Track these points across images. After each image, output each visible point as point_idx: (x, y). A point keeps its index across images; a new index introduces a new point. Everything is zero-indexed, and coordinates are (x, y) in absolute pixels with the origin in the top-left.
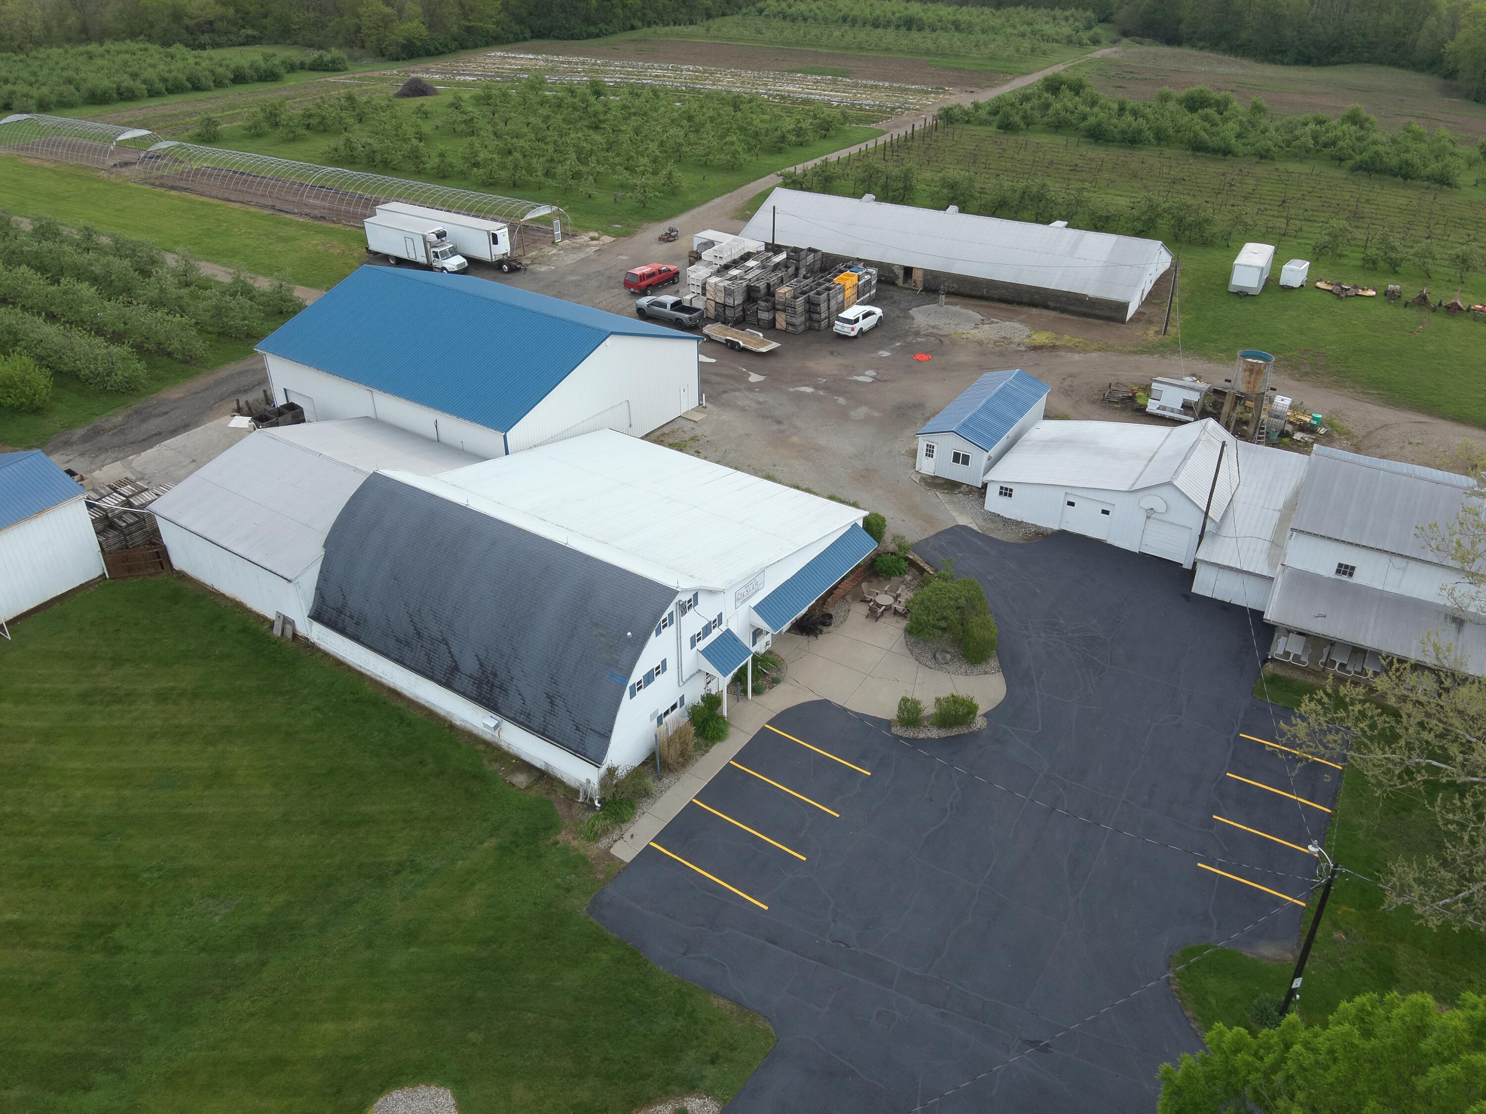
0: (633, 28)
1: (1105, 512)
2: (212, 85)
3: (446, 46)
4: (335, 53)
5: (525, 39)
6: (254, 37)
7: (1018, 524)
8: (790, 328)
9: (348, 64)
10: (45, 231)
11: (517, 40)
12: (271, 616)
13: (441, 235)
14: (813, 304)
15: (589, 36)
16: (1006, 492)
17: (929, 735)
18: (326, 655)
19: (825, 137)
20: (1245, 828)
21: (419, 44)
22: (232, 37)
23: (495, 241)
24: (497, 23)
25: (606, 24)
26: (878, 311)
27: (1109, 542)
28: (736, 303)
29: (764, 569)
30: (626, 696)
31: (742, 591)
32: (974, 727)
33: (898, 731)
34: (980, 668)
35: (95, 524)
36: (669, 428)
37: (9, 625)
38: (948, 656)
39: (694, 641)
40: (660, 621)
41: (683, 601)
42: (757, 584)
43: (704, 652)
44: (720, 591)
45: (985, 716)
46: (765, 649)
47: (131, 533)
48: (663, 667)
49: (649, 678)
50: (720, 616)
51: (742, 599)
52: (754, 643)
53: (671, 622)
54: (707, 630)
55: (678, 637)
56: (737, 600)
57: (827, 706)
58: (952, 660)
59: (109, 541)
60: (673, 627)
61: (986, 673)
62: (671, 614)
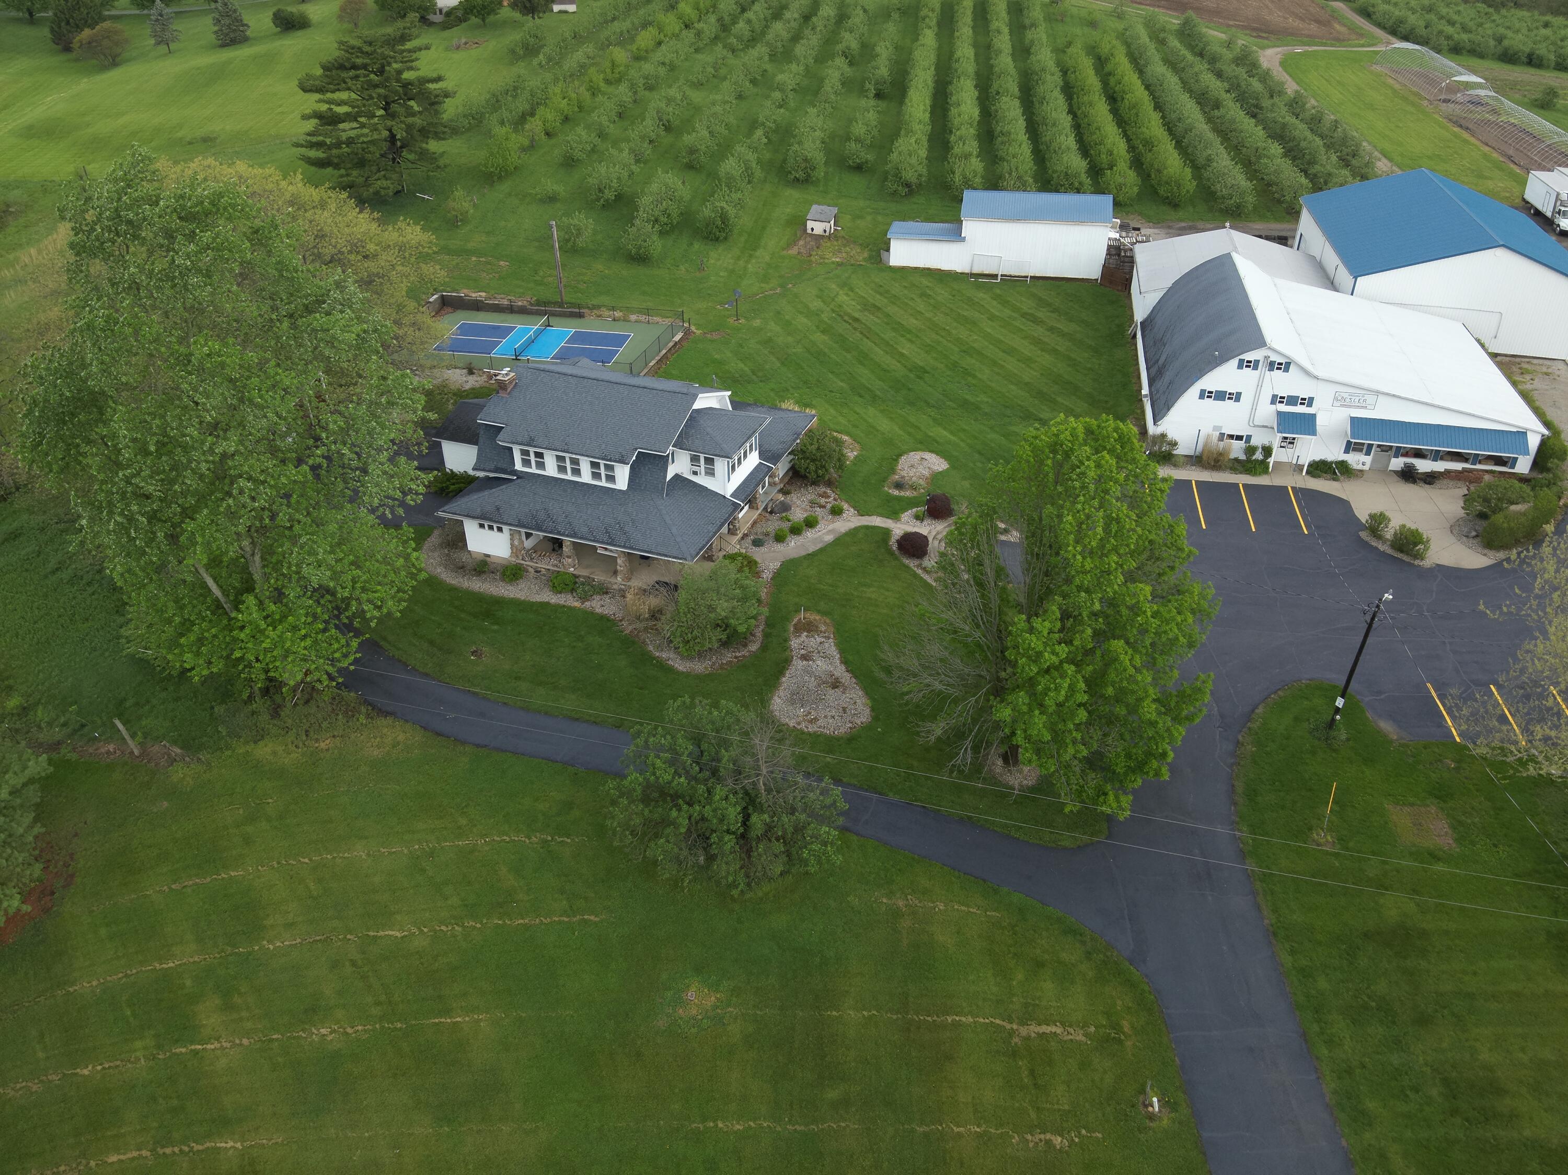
12: (1135, 319)
17: (1380, 546)
18: (1136, 349)
20: (1501, 703)
29: (1378, 393)
30: (1194, 391)
31: (1345, 395)
32: (1416, 562)
33: (1364, 535)
34: (1486, 551)
35: (1110, 247)
36: (1541, 361)
37: (1033, 278)
38: (1474, 533)
39: (1275, 399)
40: (1241, 357)
41: (1272, 359)
42: (1365, 401)
43: (1280, 414)
44: (1316, 378)
45: (1438, 565)
46: (1360, 467)
47: (1124, 262)
48: (1237, 397)
49: (1220, 396)
50: (1311, 400)
51: (1340, 401)
52: (1347, 451)
53: (1256, 368)
54: (1292, 401)
55: (1259, 386)
56: (1336, 399)
57: (1344, 504)
58: (1474, 537)
59: (1111, 261)
60: (1256, 373)
61: (1485, 555)
62: (1257, 362)
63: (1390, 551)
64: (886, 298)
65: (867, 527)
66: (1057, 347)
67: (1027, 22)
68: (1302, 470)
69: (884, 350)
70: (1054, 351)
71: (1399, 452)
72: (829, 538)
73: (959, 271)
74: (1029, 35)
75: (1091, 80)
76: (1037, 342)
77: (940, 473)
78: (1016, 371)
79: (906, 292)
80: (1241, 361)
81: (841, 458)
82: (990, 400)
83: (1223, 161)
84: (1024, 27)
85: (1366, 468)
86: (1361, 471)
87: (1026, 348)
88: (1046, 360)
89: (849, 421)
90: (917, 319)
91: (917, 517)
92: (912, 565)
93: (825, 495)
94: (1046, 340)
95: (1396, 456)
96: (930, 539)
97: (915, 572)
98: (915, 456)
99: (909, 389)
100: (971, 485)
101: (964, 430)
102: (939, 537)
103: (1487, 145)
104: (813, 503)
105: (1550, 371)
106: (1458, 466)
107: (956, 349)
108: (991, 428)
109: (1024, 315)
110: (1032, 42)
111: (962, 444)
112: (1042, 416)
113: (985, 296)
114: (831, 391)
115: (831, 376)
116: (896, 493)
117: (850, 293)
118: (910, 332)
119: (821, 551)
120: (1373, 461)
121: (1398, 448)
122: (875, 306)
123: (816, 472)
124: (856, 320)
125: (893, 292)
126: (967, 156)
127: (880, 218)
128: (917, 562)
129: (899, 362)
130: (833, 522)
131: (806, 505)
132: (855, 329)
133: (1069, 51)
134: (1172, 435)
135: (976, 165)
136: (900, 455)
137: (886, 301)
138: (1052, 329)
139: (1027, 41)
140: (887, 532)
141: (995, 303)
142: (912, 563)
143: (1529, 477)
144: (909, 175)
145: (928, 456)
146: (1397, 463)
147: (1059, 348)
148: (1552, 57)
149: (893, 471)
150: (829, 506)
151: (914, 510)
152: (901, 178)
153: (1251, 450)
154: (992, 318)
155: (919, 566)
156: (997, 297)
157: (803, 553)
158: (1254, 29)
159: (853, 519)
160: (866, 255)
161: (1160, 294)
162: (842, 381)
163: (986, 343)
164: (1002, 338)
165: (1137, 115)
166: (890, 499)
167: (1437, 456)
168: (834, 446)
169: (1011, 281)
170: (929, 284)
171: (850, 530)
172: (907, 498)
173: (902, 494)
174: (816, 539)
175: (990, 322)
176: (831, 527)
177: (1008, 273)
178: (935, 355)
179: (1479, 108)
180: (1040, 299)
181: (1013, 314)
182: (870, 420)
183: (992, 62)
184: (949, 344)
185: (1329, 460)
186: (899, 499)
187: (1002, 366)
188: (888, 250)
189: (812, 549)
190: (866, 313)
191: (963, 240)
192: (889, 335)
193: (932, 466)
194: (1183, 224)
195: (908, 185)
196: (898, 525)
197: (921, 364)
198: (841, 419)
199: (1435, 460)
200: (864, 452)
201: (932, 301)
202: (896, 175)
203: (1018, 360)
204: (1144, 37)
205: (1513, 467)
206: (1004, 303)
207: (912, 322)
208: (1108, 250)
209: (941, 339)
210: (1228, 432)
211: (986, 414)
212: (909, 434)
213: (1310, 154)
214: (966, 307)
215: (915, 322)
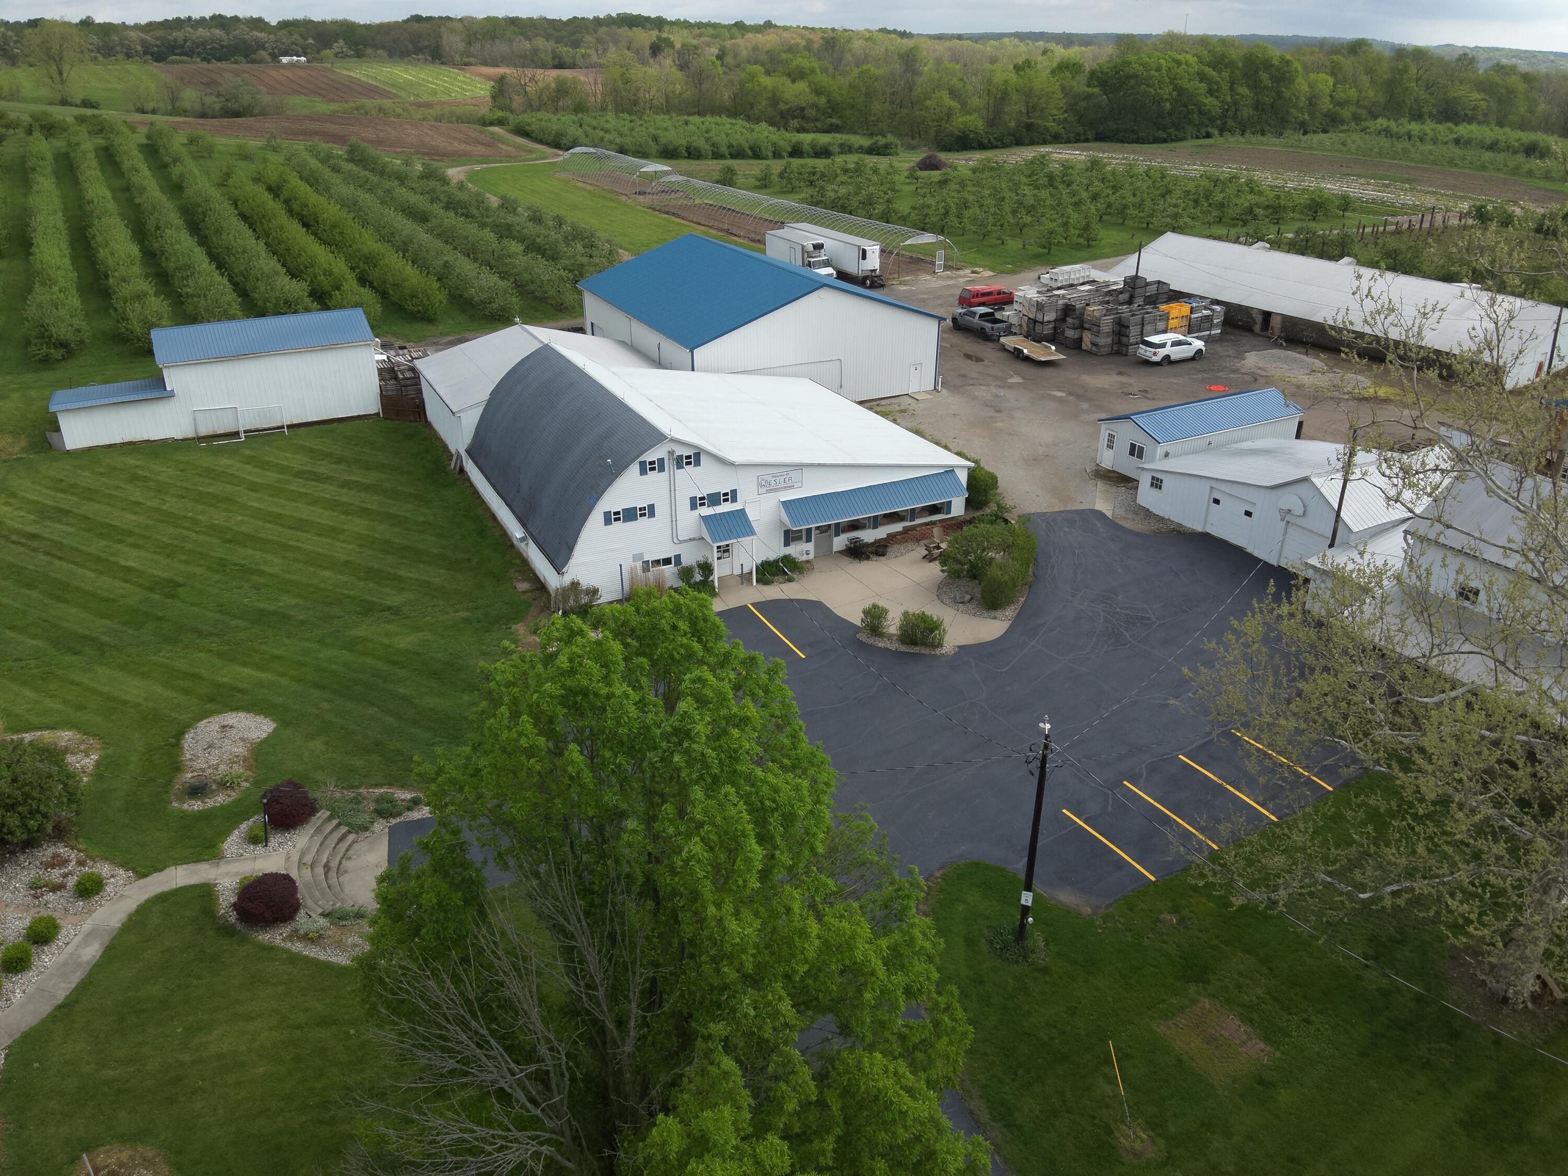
0: (1208, 136)
1: (1248, 514)
2: (770, 155)
3: (1001, 140)
4: (890, 138)
5: (1087, 140)
6: (837, 126)
7: (1161, 519)
8: (1094, 349)
9: (900, 150)
10: (508, 205)
11: (1077, 141)
12: (453, 451)
13: (818, 247)
14: (1123, 326)
15: (1156, 141)
16: (1156, 483)
17: (888, 646)
18: (472, 485)
19: (1314, 219)
20: (1152, 801)
21: (972, 136)
22: (818, 124)
23: (864, 258)
24: (1060, 122)
25: (1178, 129)
26: (1199, 344)
27: (1249, 550)
28: (1046, 319)
29: (801, 467)
30: (596, 518)
31: (769, 478)
32: (938, 651)
33: (862, 637)
34: (993, 614)
35: (381, 371)
36: (888, 401)
37: (290, 427)
38: (968, 597)
39: (695, 503)
40: (642, 459)
41: (678, 453)
42: (790, 479)
43: (705, 519)
44: (732, 464)
45: (959, 647)
46: (805, 558)
47: (406, 386)
48: (650, 511)
49: (630, 515)
50: (734, 492)
51: (768, 487)
52: (787, 544)
53: (662, 469)
54: (714, 499)
55: (672, 490)
56: (760, 485)
57: (817, 606)
58: (969, 601)
59: (389, 387)
60: (664, 476)
61: (995, 618)
62: (661, 461)
63: (903, 648)
64: (73, 494)
65: (162, 898)
66: (364, 505)
67: (168, 159)
68: (750, 581)
69: (96, 571)
70: (363, 512)
71: (839, 529)
72: (92, 952)
73: (179, 436)
74: (176, 171)
75: (274, 206)
76: (333, 505)
77: (265, 741)
78: (320, 550)
79: (104, 480)
80: (643, 464)
81: (68, 777)
82: (300, 601)
83: (465, 266)
84: (166, 166)
85: (811, 556)
86: (808, 562)
87: (326, 518)
88: (357, 525)
89: (65, 702)
90: (135, 513)
91: (254, 839)
92: (278, 941)
93: (58, 862)
94: (344, 499)
95: (837, 535)
96: (294, 874)
97: (288, 951)
98: (208, 728)
99: (159, 619)
100: (326, 743)
101: (278, 658)
102: (308, 858)
103: (700, 224)
104: (36, 887)
105: (902, 408)
106: (897, 527)
107: (215, 541)
108: (321, 641)
109: (299, 474)
110: (182, 176)
111: (284, 681)
112: (389, 603)
113: (230, 462)
114: (16, 660)
115: (10, 634)
116: (196, 806)
117: (12, 500)
118: (130, 533)
119: (84, 987)
120: (816, 547)
121: (837, 525)
122: (60, 510)
123: (25, 826)
124: (33, 536)
125: (85, 485)
126: (140, 297)
127: (33, 393)
128: (286, 930)
129: (127, 581)
130: (90, 912)
131: (24, 898)
132: (35, 550)
133: (231, 182)
134: (586, 581)
135: (157, 304)
136: (180, 734)
137: (75, 499)
138: (345, 484)
139: (175, 178)
140: (206, 892)
141: (249, 468)
142: (276, 937)
143: (968, 518)
144: (62, 331)
145: (231, 718)
146: (840, 542)
147: (369, 506)
148: (708, 147)
149: (178, 768)
150: (72, 882)
151: (244, 826)
152: (50, 337)
153: (686, 574)
154: (254, 487)
155: (295, 935)
156: (249, 460)
157: (46, 1008)
158: (424, 154)
159: (129, 890)
160: (24, 443)
161: (480, 410)
162: (35, 637)
163: (260, 523)
164: (279, 510)
165: (341, 233)
166: (190, 822)
167: (876, 522)
168: (44, 767)
169: (258, 436)
170: (139, 463)
171: (130, 917)
172: (222, 807)
173: (210, 803)
174: (65, 964)
175: (254, 495)
176: (87, 926)
177: (252, 428)
178: (184, 557)
179: (673, 196)
180: (312, 450)
181: (282, 477)
182: (106, 689)
183: (137, 201)
184: (202, 537)
185: (771, 559)
186: (205, 816)
187: (299, 548)
188: (58, 429)
189: (62, 991)
190: (48, 523)
191: (171, 395)
192: (96, 546)
193: (246, 735)
194: (450, 338)
195: (62, 344)
196: (224, 868)
197: (166, 575)
198: (50, 703)
199: (875, 527)
200: (111, 751)
201: (151, 484)
202: (42, 336)
203: (319, 535)
204: (314, 163)
205: (949, 512)
206: (264, 465)
207: (129, 519)
208: (380, 374)
209: (185, 533)
210: (651, 557)
211: (302, 623)
212: (186, 691)
213: (551, 248)
214: (207, 481)
215: (134, 517)
